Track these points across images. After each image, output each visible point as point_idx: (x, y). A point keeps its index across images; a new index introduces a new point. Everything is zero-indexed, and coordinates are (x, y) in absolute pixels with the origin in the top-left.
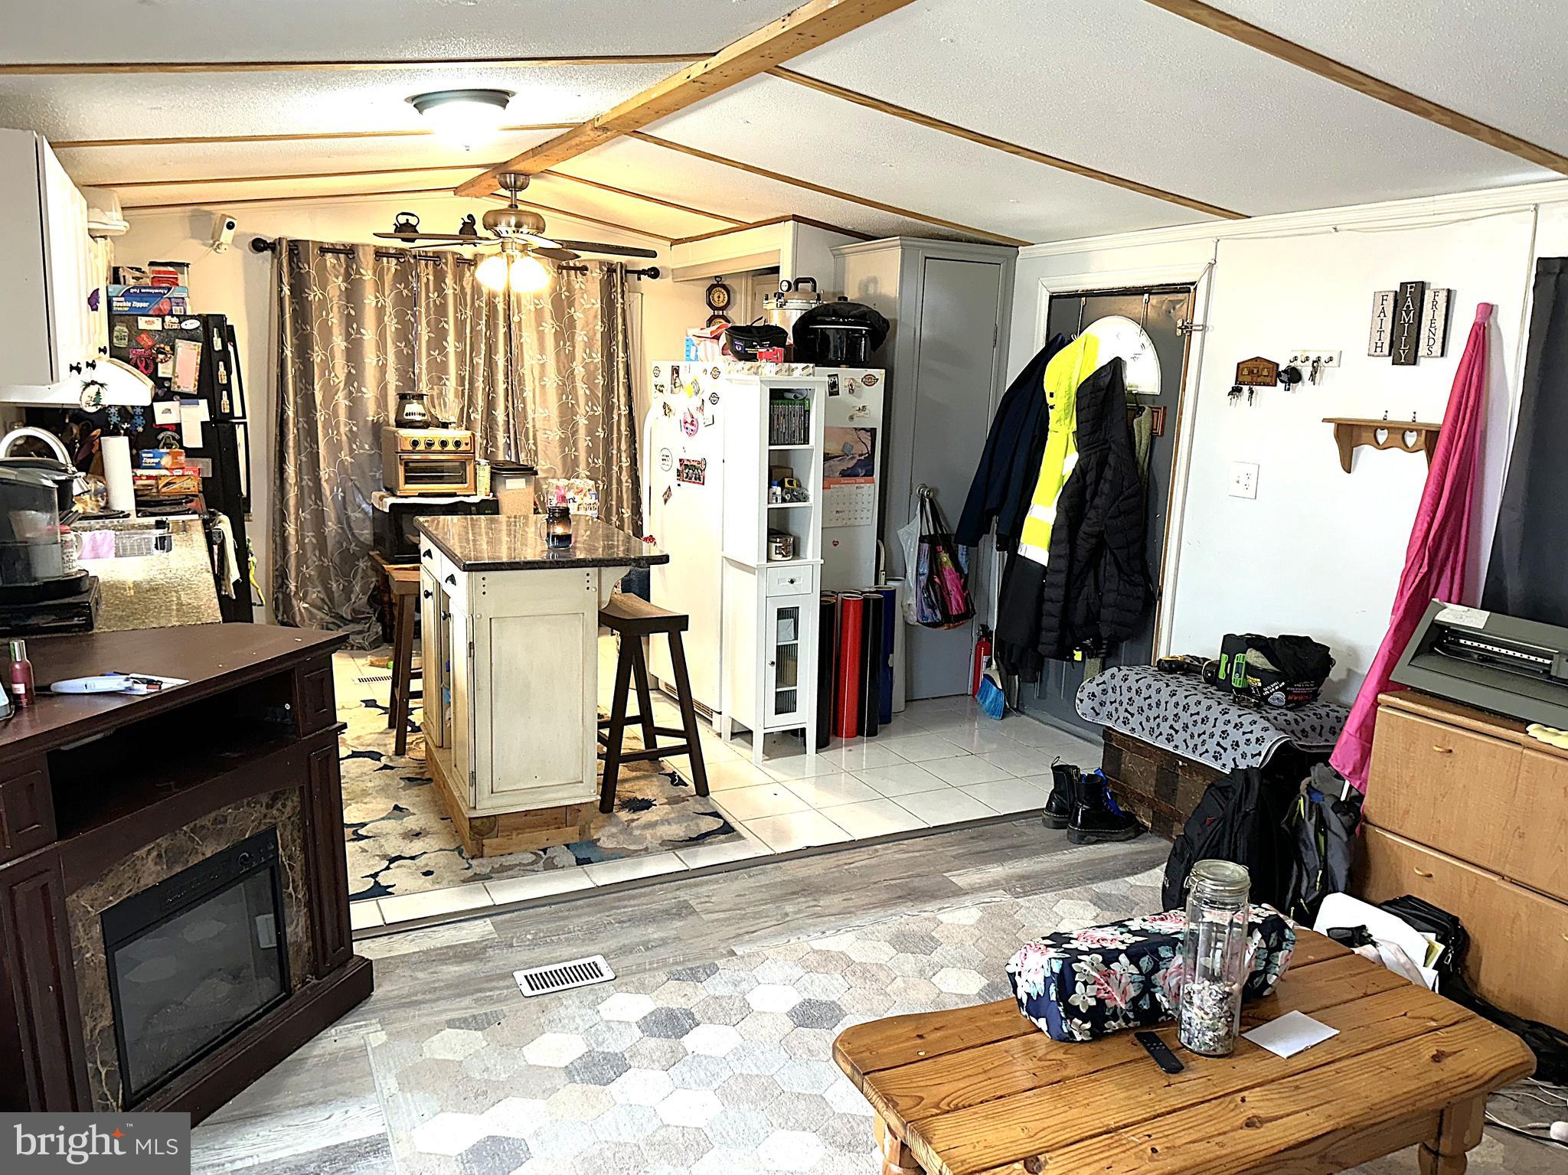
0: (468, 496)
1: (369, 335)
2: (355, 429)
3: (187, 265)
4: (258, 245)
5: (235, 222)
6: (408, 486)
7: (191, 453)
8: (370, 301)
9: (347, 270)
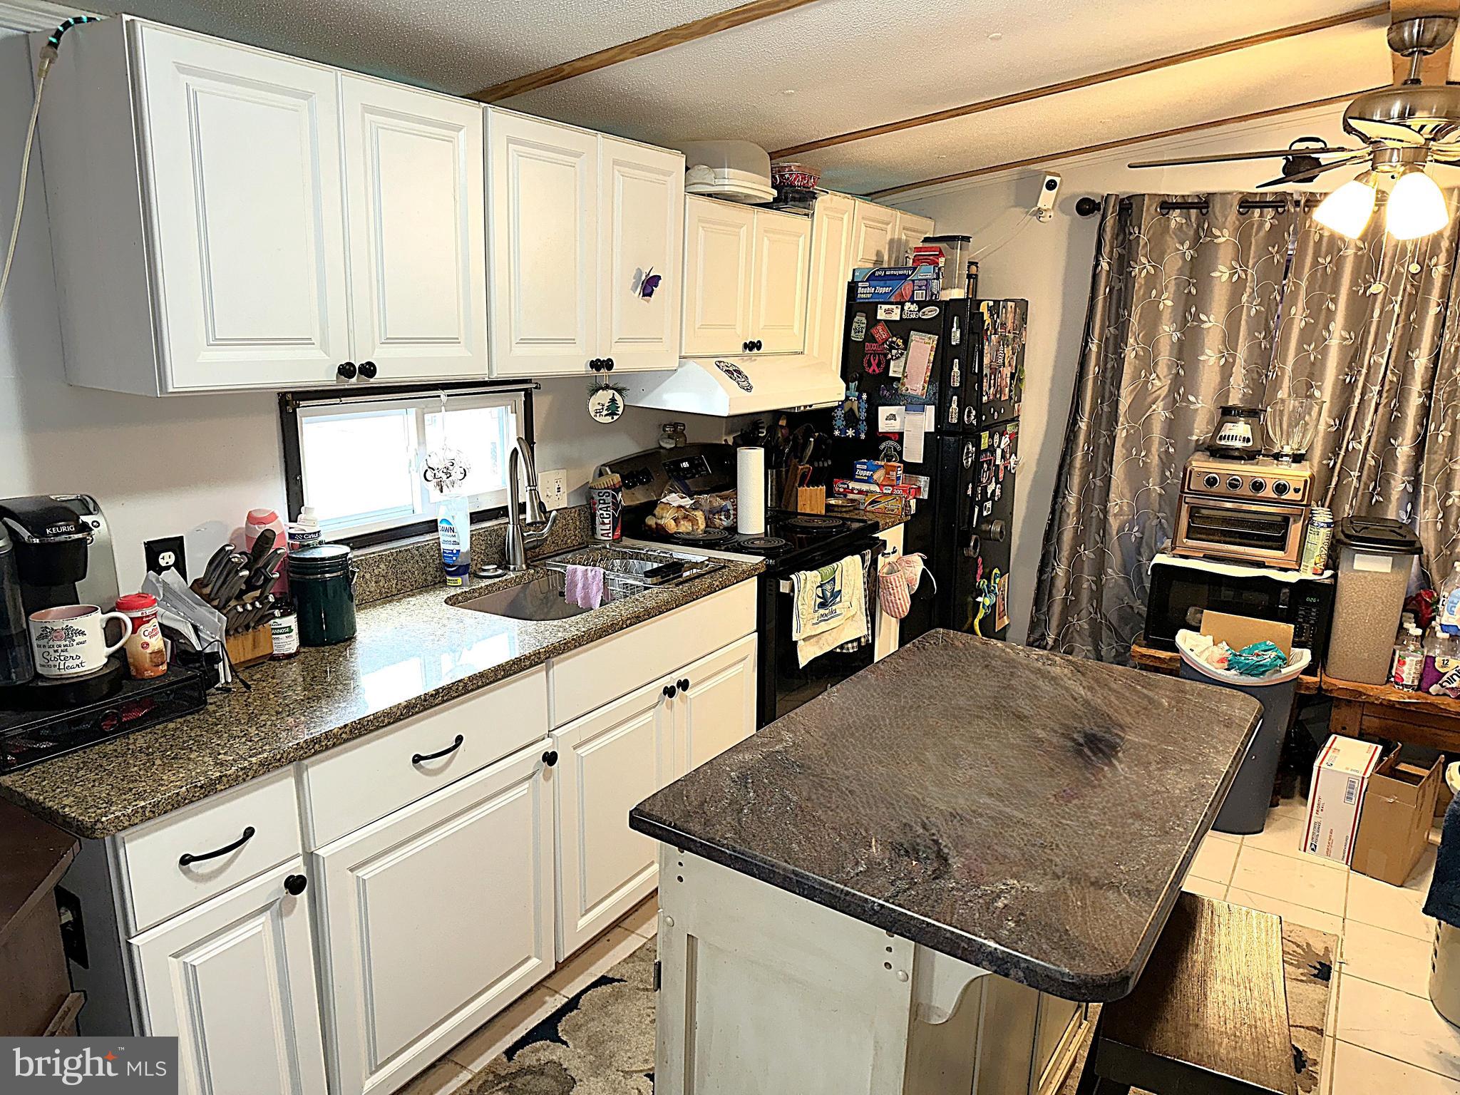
0: (1286, 570)
1: (1214, 322)
2: (1171, 450)
3: (967, 239)
4: (1086, 207)
5: (1058, 180)
6: (1191, 543)
7: (911, 469)
8: (1222, 274)
9: (1197, 232)
